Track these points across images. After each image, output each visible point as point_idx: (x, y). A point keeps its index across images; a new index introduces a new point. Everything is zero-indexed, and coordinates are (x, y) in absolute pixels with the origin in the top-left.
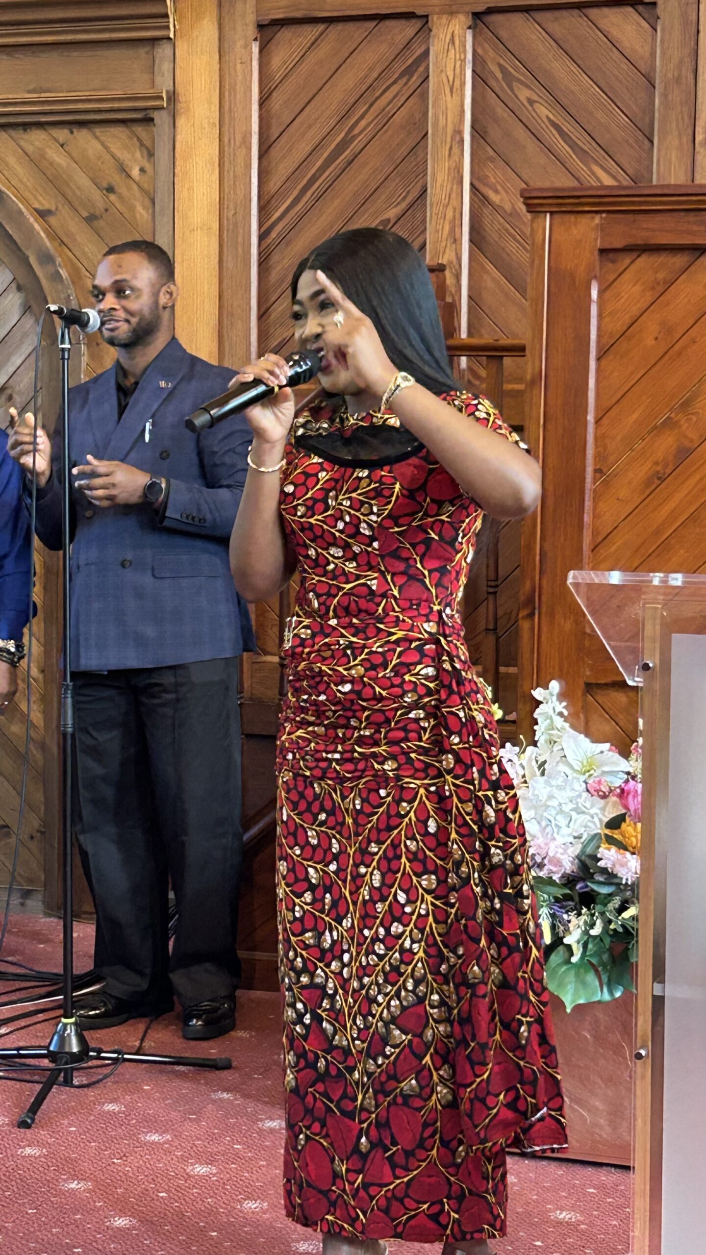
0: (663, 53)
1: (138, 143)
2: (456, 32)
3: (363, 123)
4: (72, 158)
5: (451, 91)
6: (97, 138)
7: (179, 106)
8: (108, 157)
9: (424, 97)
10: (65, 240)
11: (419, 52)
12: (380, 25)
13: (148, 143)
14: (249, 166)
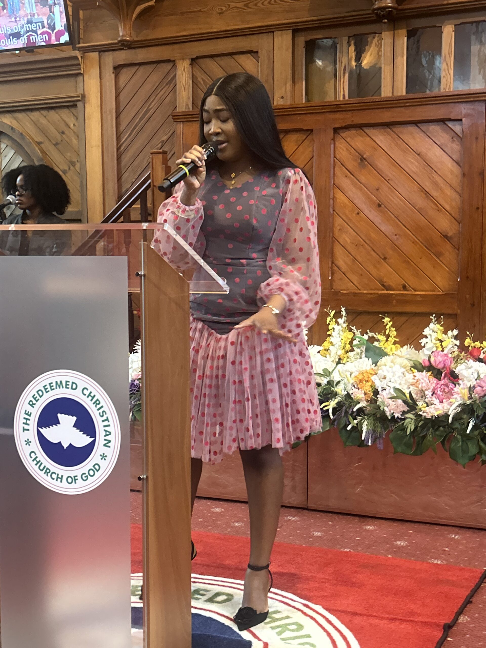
0: (261, 71)
1: (72, 115)
2: (185, 67)
3: (153, 104)
4: (49, 122)
5: (185, 90)
6: (57, 113)
7: (86, 100)
8: (61, 120)
9: (175, 92)
10: (47, 153)
11: (172, 76)
12: (159, 65)
13: (76, 114)
14: (112, 122)
